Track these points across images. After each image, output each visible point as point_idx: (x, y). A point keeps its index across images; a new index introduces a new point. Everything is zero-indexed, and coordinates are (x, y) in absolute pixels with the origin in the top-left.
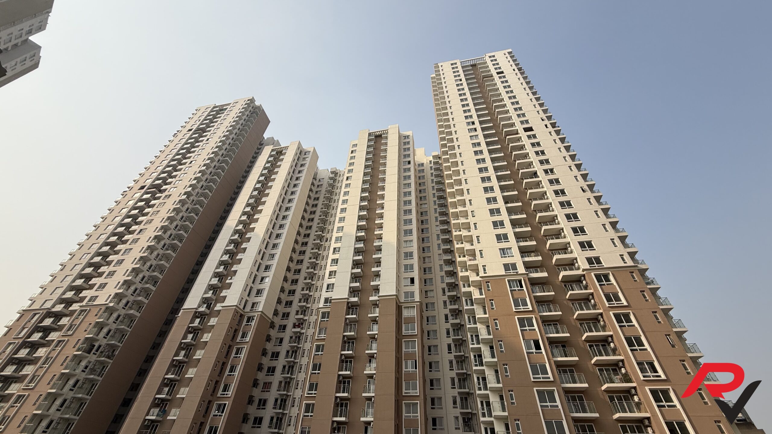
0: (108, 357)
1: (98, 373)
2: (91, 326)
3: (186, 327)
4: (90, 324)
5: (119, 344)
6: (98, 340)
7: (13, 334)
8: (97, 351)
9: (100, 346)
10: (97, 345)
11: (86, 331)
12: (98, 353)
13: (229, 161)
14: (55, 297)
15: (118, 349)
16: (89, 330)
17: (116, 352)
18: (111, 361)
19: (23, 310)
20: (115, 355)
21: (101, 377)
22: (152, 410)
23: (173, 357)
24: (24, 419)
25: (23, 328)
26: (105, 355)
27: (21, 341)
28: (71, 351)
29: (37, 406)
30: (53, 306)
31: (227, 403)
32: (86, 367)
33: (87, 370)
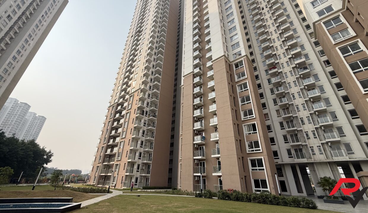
2: (138, 101)
3: (192, 84)
4: (137, 100)
6: (144, 108)
7: (109, 118)
11: (136, 104)
14: (118, 97)
16: (137, 103)
18: (156, 119)
19: (109, 107)
20: (156, 116)
22: (195, 138)
23: (193, 104)
24: (127, 153)
25: (111, 114)
26: (151, 115)
27: (112, 119)
28: (134, 116)
29: (130, 145)
30: (119, 101)
31: (255, 122)
32: (145, 124)
33: (146, 125)
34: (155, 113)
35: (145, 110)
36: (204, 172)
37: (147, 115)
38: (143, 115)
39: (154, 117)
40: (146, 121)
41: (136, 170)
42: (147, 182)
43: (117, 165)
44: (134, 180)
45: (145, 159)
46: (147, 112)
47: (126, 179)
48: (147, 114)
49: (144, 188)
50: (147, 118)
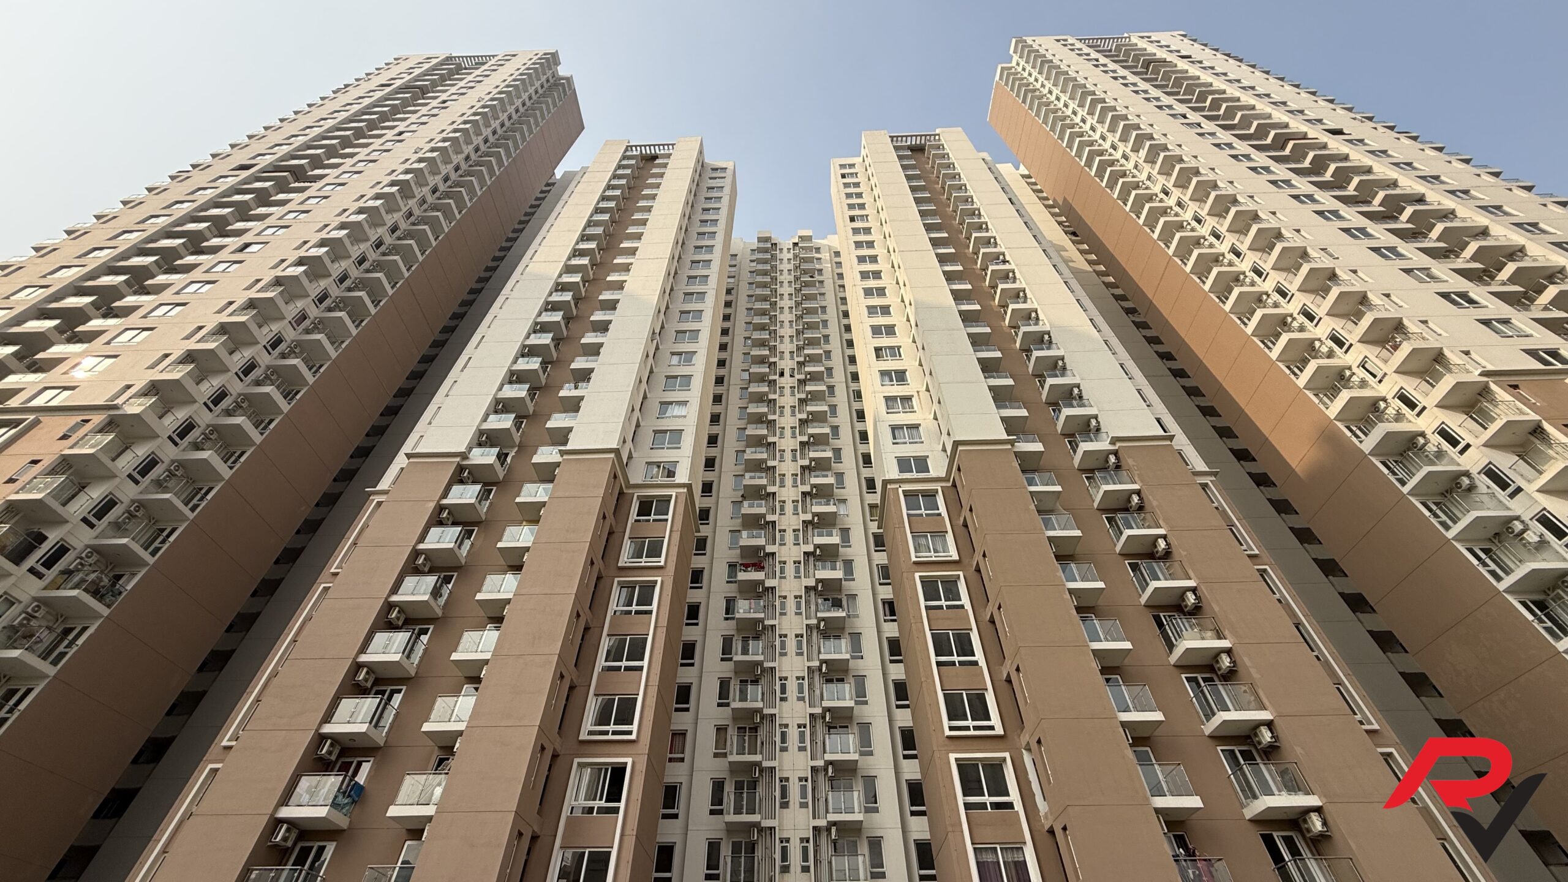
0: (96, 592)
1: (41, 647)
2: (39, 467)
3: (432, 505)
5: (145, 555)
6: (61, 521)
8: (49, 563)
9: (61, 551)
10: (53, 536)
11: (13, 480)
12: (51, 574)
13: (387, 287)
15: (134, 575)
17: (129, 581)
18: (105, 612)
20: (120, 593)
21: (55, 663)
22: (305, 782)
23: (389, 596)
26: (83, 581)
31: (629, 761)
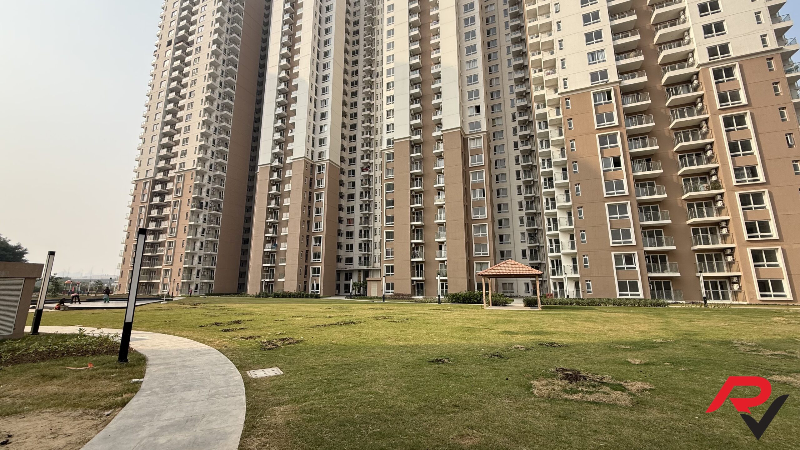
4: (191, 186)
7: (139, 200)
14: (152, 166)
16: (192, 191)
19: (135, 181)
25: (144, 194)
27: (147, 204)
28: (187, 208)
30: (155, 175)
32: (205, 219)
33: (206, 221)
34: (219, 205)
35: (204, 202)
36: (273, 278)
37: (208, 208)
38: (202, 208)
39: (217, 211)
40: (206, 215)
41: (196, 276)
42: (210, 288)
43: (166, 271)
44: (193, 287)
45: (207, 263)
46: (207, 203)
47: (182, 287)
48: (206, 206)
49: (207, 295)
50: (207, 212)
